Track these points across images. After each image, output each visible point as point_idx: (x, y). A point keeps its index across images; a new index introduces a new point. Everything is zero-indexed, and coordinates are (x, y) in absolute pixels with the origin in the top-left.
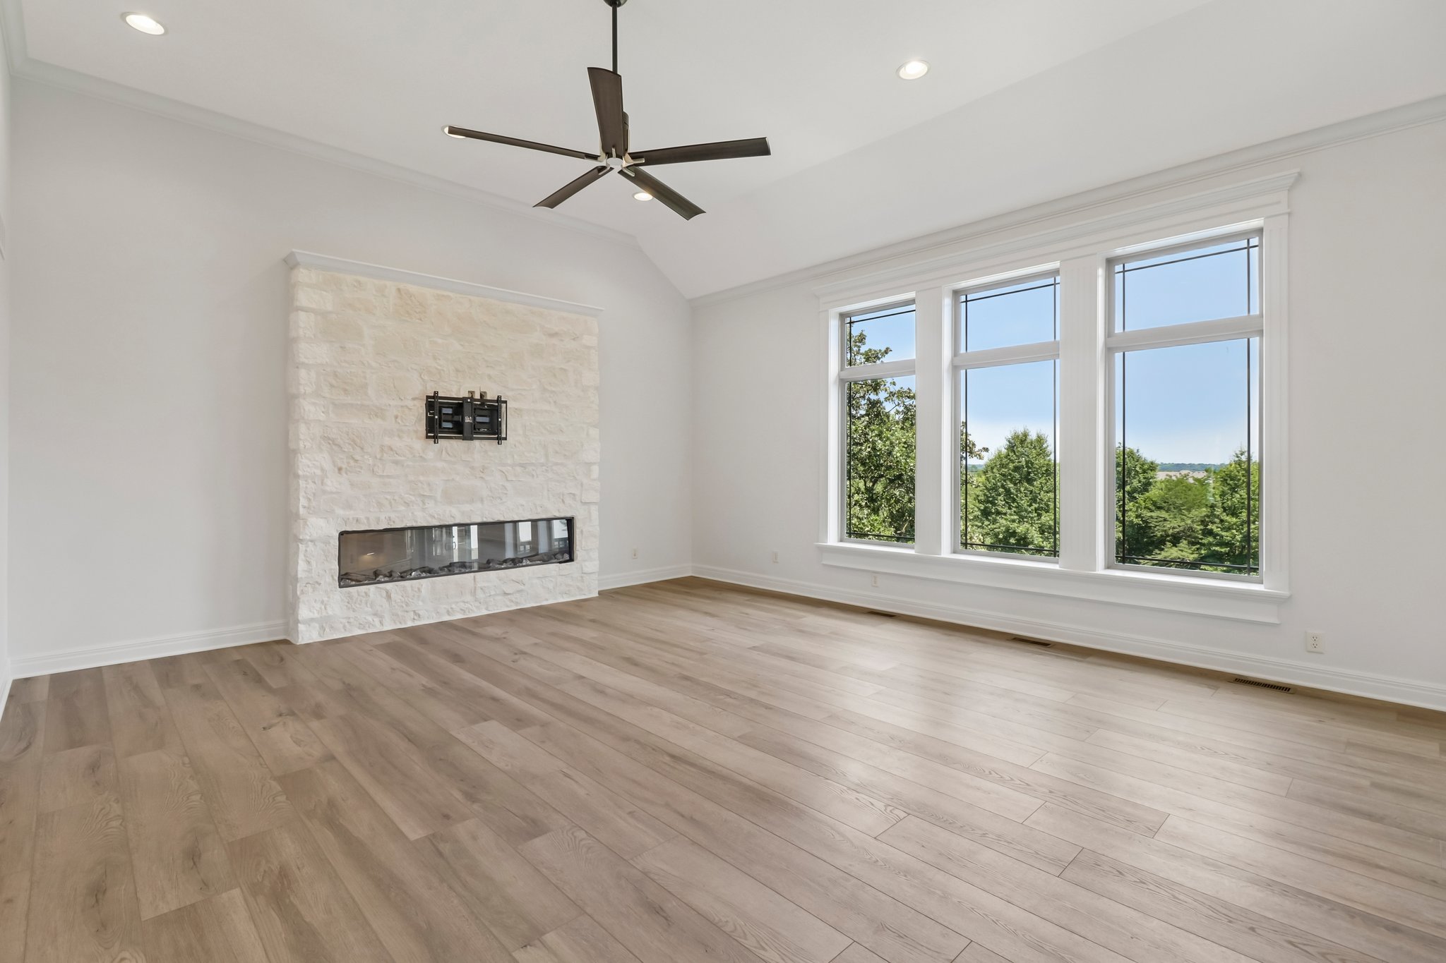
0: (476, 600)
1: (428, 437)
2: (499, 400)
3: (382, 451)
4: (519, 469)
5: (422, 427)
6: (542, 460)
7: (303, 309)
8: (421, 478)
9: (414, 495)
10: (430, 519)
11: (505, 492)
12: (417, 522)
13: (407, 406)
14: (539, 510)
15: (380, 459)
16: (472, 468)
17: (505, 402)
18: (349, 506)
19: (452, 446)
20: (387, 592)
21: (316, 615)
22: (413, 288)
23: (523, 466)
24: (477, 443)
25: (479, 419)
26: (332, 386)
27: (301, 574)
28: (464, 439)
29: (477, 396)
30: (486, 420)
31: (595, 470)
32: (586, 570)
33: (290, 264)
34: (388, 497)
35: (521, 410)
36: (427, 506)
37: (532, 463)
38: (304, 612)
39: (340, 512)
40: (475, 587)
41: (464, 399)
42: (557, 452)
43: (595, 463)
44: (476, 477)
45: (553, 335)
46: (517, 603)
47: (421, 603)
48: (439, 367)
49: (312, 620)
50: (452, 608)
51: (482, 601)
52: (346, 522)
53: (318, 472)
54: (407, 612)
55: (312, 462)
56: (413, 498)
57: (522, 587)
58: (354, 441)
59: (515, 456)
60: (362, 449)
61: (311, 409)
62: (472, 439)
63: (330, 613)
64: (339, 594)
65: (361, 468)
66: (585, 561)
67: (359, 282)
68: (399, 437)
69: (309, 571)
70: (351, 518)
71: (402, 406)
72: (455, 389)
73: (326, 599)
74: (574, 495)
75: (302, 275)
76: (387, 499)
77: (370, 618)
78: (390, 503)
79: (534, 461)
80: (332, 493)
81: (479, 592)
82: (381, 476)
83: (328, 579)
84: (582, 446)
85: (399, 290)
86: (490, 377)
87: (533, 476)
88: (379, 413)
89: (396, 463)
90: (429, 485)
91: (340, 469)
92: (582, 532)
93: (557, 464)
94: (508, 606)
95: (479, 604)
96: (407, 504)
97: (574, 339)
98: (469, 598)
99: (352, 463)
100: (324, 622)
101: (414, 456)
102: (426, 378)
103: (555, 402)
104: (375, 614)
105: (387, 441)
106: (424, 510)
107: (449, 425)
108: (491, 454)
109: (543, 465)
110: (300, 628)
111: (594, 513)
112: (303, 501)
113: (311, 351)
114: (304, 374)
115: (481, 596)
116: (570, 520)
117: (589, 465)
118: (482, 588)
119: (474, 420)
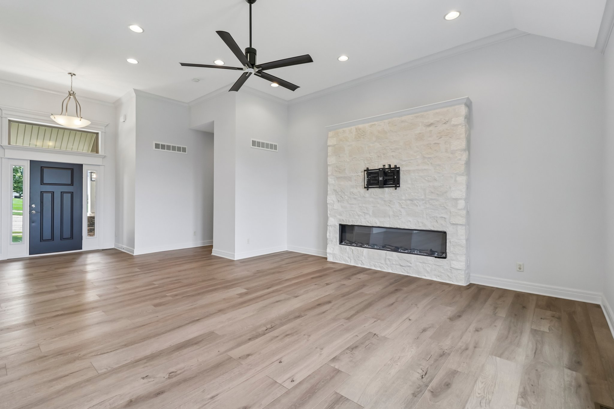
0: (386, 264)
1: (365, 188)
2: (396, 167)
3: (350, 194)
4: (409, 202)
5: (365, 184)
6: (423, 197)
7: (330, 146)
8: (364, 205)
9: (361, 212)
10: (367, 223)
11: (400, 213)
12: (362, 223)
13: (359, 175)
14: (421, 224)
15: (350, 197)
16: (385, 201)
17: (399, 168)
18: (341, 215)
19: (375, 191)
20: (353, 250)
21: (331, 252)
22: (360, 126)
23: (411, 200)
24: (386, 190)
25: (386, 178)
26: (336, 171)
27: (328, 237)
28: (380, 187)
29: (387, 167)
30: (392, 178)
31: (462, 204)
32: (453, 266)
33: (328, 131)
34: (353, 212)
35: (409, 171)
36: (366, 217)
37: (416, 199)
38: (329, 250)
39: (339, 217)
40: (386, 258)
41: (380, 169)
42: (432, 193)
43: (461, 199)
44: (387, 206)
45: (431, 125)
46: (408, 273)
47: (363, 258)
48: (371, 157)
50: (376, 264)
51: (389, 265)
52: (340, 220)
53: (332, 202)
54: (359, 260)
55: (331, 198)
56: (361, 213)
58: (342, 191)
59: (406, 195)
60: (344, 193)
61: (331, 180)
62: (383, 187)
63: (335, 253)
64: (339, 246)
65: (344, 200)
66: (453, 260)
67: (344, 131)
68: (356, 188)
69: (330, 236)
70: (341, 219)
71: (357, 176)
72: (376, 165)
73: (334, 247)
74: (445, 218)
75: (330, 134)
76: (352, 213)
77: (347, 259)
78: (353, 215)
79: (417, 198)
80: (336, 209)
81: (387, 260)
82: (350, 204)
83: (335, 240)
84: (450, 188)
85: (356, 129)
86: (393, 156)
87: (417, 206)
88: (349, 179)
89: (355, 198)
90: (366, 208)
91: (338, 201)
92: (450, 242)
93: (432, 199)
94: (403, 272)
95: (388, 267)
96: (359, 216)
97: (445, 123)
98: (383, 262)
99: (342, 199)
100: (334, 255)
101: (361, 196)
102: (366, 162)
103: (431, 163)
104: (349, 258)
105: (352, 190)
106: (365, 218)
108: (393, 194)
109: (423, 200)
110: (328, 255)
111: (462, 232)
112: (329, 212)
113: (332, 160)
114: (329, 168)
115: (388, 262)
116: (444, 234)
117: (456, 199)
118: (389, 259)
119: (383, 178)
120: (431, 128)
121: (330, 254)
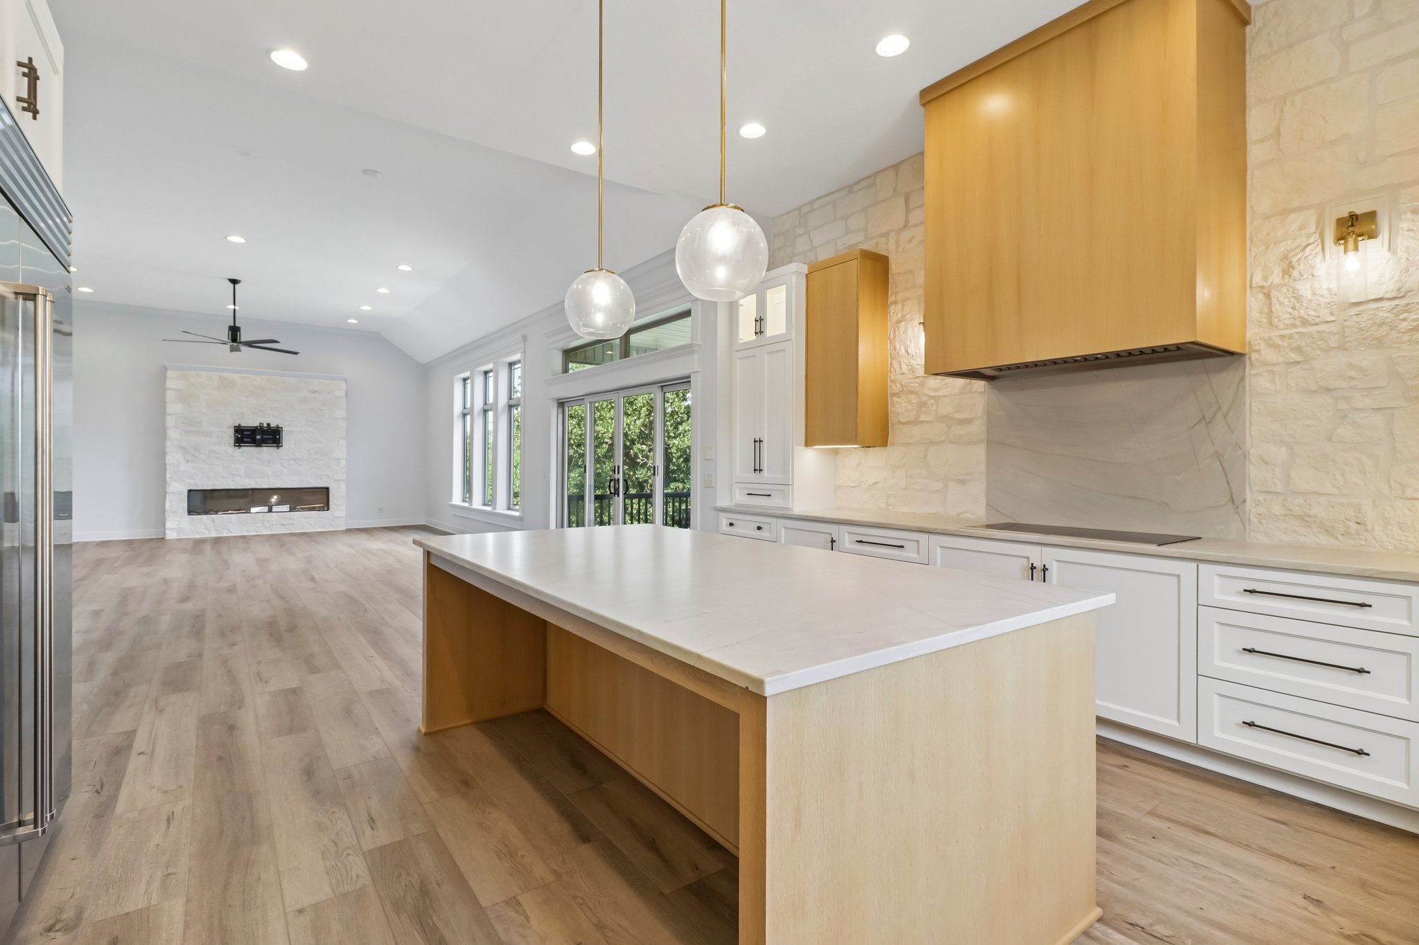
0: (264, 526)
1: (235, 446)
2: (279, 427)
3: (210, 452)
4: (291, 462)
5: (232, 441)
6: (307, 457)
7: (170, 389)
8: (232, 465)
9: (228, 474)
11: (282, 473)
13: (224, 431)
15: (209, 456)
16: (262, 461)
17: (282, 428)
18: (193, 478)
19: (249, 451)
20: (211, 519)
21: (175, 527)
22: (226, 375)
23: (293, 460)
24: (265, 448)
25: (265, 437)
26: (184, 423)
27: (167, 508)
28: (257, 446)
29: (265, 425)
30: (271, 437)
31: (343, 463)
32: (336, 515)
33: (165, 369)
35: (292, 431)
36: (235, 479)
37: (299, 458)
38: (168, 525)
39: (188, 481)
40: (263, 520)
41: (257, 427)
42: (316, 453)
43: (342, 459)
44: (264, 465)
45: (314, 392)
46: (290, 530)
47: (231, 525)
48: (241, 412)
49: (173, 529)
50: (249, 529)
51: (267, 527)
52: (191, 485)
53: (177, 462)
54: (224, 529)
55: (173, 457)
57: (293, 522)
58: (195, 448)
59: (288, 454)
60: (199, 451)
61: (172, 434)
62: (260, 446)
63: (182, 526)
64: (187, 518)
65: (199, 460)
66: (336, 510)
67: (197, 375)
68: (219, 445)
69: (172, 506)
70: (194, 483)
71: (221, 431)
72: (251, 421)
73: (181, 519)
74: (328, 475)
75: (170, 374)
76: (212, 475)
77: (204, 531)
78: (215, 477)
80: (182, 471)
82: (209, 464)
83: (181, 511)
84: (334, 449)
85: (219, 376)
86: (273, 415)
87: (301, 465)
88: (208, 434)
89: (218, 458)
90: (236, 468)
91: (188, 461)
92: (333, 495)
93: (316, 459)
94: (284, 531)
96: (224, 478)
97: (328, 393)
99: (194, 458)
100: (180, 530)
101: (228, 455)
102: (234, 417)
103: (316, 427)
104: (207, 529)
105: (213, 448)
106: (233, 481)
107: (249, 440)
108: (273, 453)
109: (307, 459)
110: (167, 532)
111: (343, 485)
112: (168, 475)
113: (174, 408)
114: (169, 418)
115: (267, 524)
116: (327, 489)
117: (339, 459)
118: (268, 521)
119: (262, 437)
120: (316, 395)
121: (172, 529)
